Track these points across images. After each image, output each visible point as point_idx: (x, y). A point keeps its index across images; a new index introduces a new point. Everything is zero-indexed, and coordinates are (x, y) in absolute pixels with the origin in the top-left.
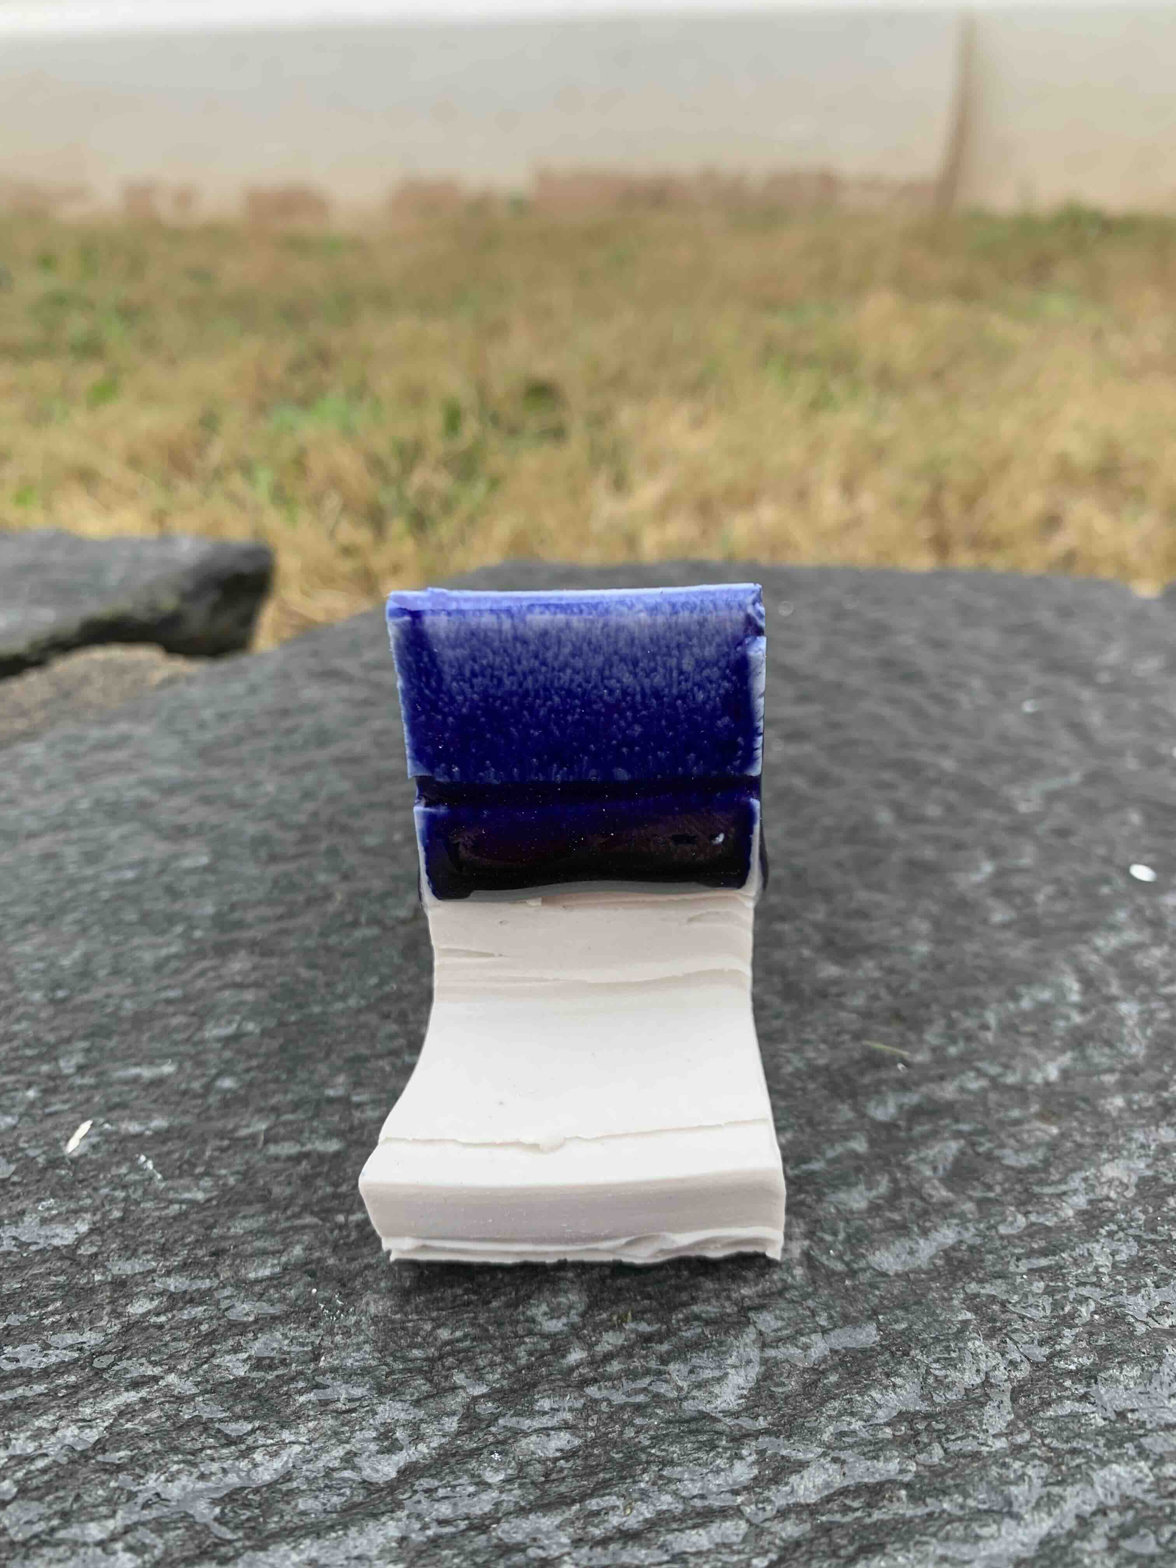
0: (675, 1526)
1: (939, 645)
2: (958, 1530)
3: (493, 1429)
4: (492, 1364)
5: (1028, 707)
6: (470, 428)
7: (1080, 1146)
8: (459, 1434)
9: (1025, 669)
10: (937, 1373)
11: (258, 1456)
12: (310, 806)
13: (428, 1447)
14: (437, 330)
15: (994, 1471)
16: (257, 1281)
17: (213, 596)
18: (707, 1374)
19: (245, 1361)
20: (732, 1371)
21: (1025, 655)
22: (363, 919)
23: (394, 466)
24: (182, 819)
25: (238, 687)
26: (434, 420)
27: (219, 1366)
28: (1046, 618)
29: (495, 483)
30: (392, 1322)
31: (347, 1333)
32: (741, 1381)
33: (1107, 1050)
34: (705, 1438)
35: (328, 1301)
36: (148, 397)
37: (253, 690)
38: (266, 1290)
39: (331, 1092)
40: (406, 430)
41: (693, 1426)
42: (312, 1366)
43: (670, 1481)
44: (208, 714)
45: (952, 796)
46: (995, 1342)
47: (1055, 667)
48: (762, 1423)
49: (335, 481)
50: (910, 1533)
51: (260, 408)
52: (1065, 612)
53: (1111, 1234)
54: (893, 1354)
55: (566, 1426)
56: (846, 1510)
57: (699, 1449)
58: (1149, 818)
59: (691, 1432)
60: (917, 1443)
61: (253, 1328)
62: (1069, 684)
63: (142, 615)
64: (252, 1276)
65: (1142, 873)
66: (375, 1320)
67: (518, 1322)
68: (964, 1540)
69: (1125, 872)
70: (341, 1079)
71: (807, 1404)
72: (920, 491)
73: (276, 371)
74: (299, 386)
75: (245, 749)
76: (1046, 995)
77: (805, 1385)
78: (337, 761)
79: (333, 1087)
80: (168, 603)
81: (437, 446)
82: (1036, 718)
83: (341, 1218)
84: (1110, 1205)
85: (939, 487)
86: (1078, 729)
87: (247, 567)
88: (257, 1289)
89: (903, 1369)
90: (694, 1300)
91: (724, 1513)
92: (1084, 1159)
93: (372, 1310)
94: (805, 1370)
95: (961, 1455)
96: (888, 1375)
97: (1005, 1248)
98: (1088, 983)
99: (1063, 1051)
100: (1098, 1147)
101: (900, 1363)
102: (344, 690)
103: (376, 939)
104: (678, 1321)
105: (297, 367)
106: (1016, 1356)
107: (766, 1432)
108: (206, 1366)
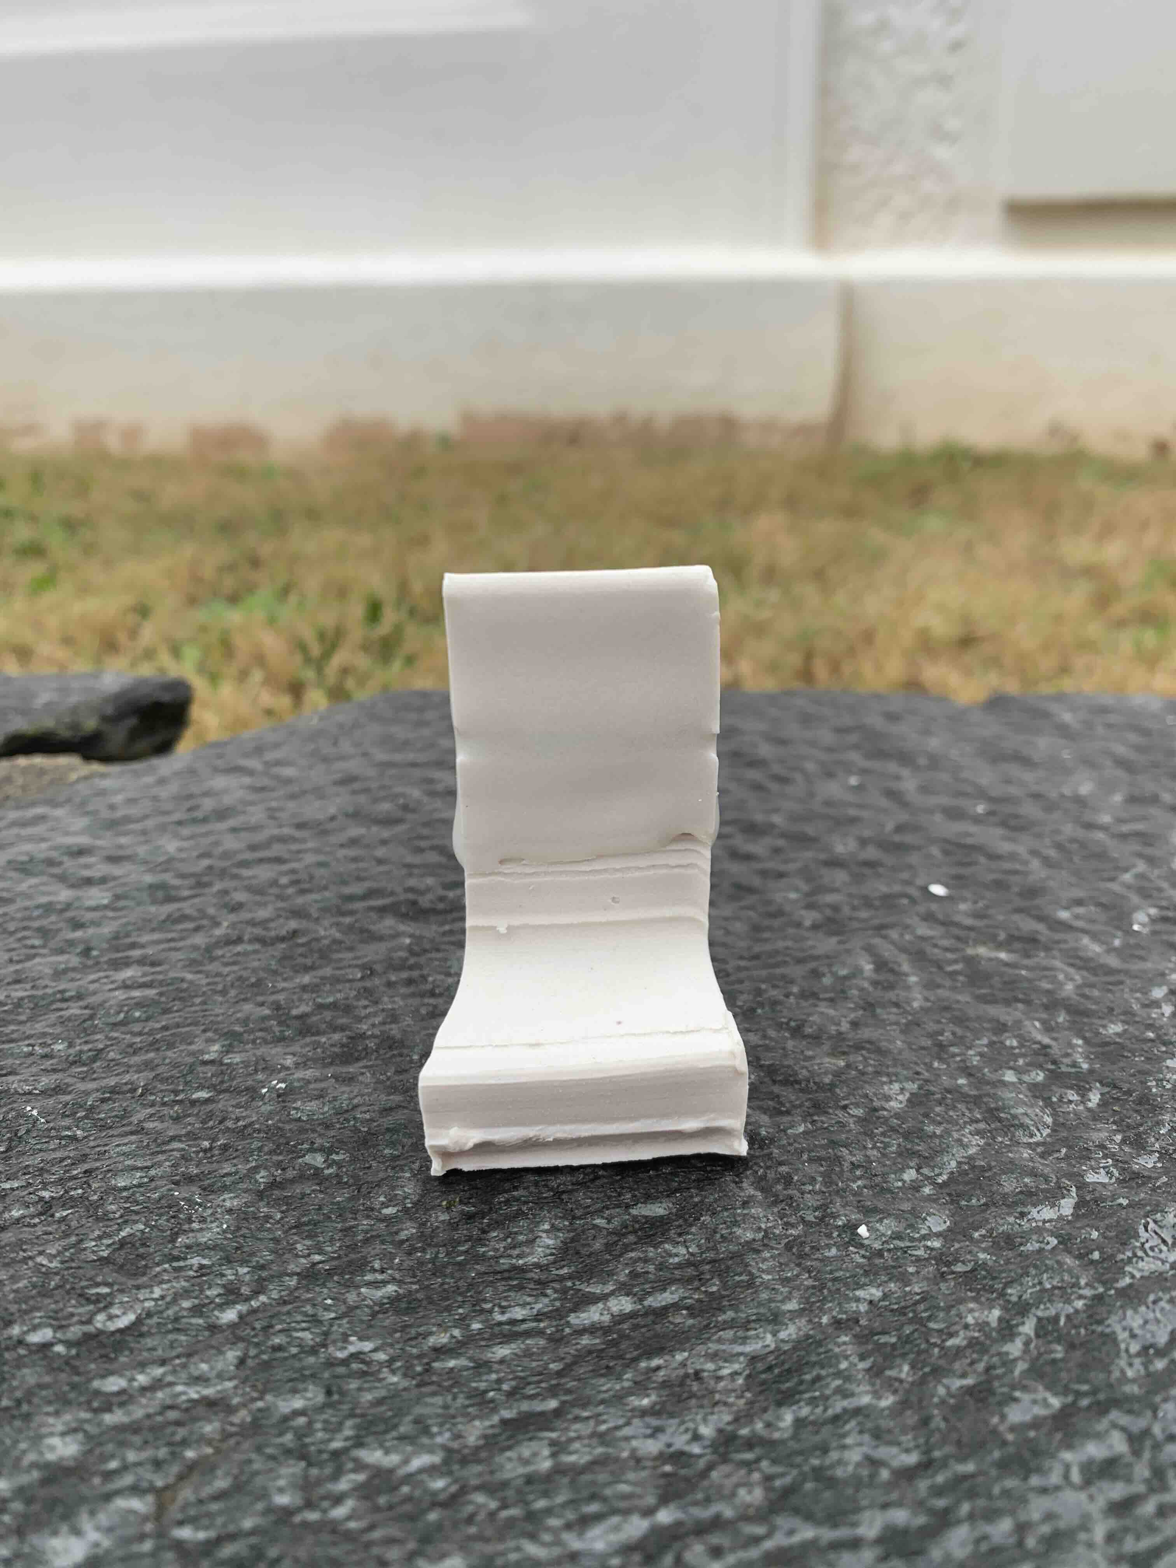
0: (483, 1343)
1: (782, 742)
2: (729, 1334)
3: (329, 1285)
4: (332, 1240)
5: (853, 781)
6: (390, 617)
7: (863, 1073)
8: (297, 1289)
9: (855, 757)
10: (724, 1232)
11: (115, 1311)
12: (206, 862)
13: (269, 1298)
14: (364, 540)
15: (764, 1296)
16: (125, 1189)
17: (132, 722)
18: (521, 1238)
19: (109, 1246)
20: (544, 1235)
21: (856, 747)
22: (246, 938)
23: (316, 650)
24: (87, 873)
25: (149, 779)
26: (357, 611)
27: (85, 1249)
28: (875, 721)
29: (410, 660)
30: (245, 1213)
31: (203, 1220)
32: (550, 1242)
33: (894, 1010)
34: (515, 1283)
35: (190, 1201)
36: (84, 590)
37: (162, 781)
38: (133, 1194)
39: (207, 1057)
40: (328, 619)
41: (506, 1275)
42: (170, 1246)
43: (483, 1311)
44: (119, 799)
45: (781, 842)
46: (776, 1210)
47: (881, 754)
48: (565, 1270)
49: (260, 659)
50: (688, 1339)
51: (192, 601)
52: (892, 717)
53: (883, 1134)
54: (686, 1220)
55: (393, 1280)
56: (635, 1327)
57: (509, 1290)
58: (946, 853)
59: (503, 1279)
60: (700, 1280)
61: (119, 1221)
62: (892, 767)
63: (65, 733)
64: (121, 1184)
65: (938, 890)
66: (230, 1211)
67: (358, 1211)
68: (733, 1341)
69: (925, 890)
70: (216, 1047)
71: (608, 1257)
72: (794, 659)
73: (208, 572)
74: (229, 583)
75: (150, 823)
76: (843, 972)
77: (607, 1245)
78: (234, 830)
79: (209, 1053)
80: (91, 724)
81: (357, 632)
82: (860, 788)
83: (206, 1144)
84: (885, 1113)
85: (809, 656)
86: (893, 795)
87: (166, 697)
88: (125, 1194)
89: (693, 1230)
90: (516, 1188)
91: (527, 1334)
92: (865, 1082)
93: (228, 1204)
94: (610, 1234)
95: (738, 1284)
96: (680, 1235)
97: (790, 1144)
98: (881, 965)
99: (853, 1010)
100: (878, 1073)
101: (691, 1225)
102: (247, 780)
103: (256, 952)
104: (500, 1203)
105: (231, 568)
106: (793, 1220)
107: (570, 1277)
108: (72, 1250)
